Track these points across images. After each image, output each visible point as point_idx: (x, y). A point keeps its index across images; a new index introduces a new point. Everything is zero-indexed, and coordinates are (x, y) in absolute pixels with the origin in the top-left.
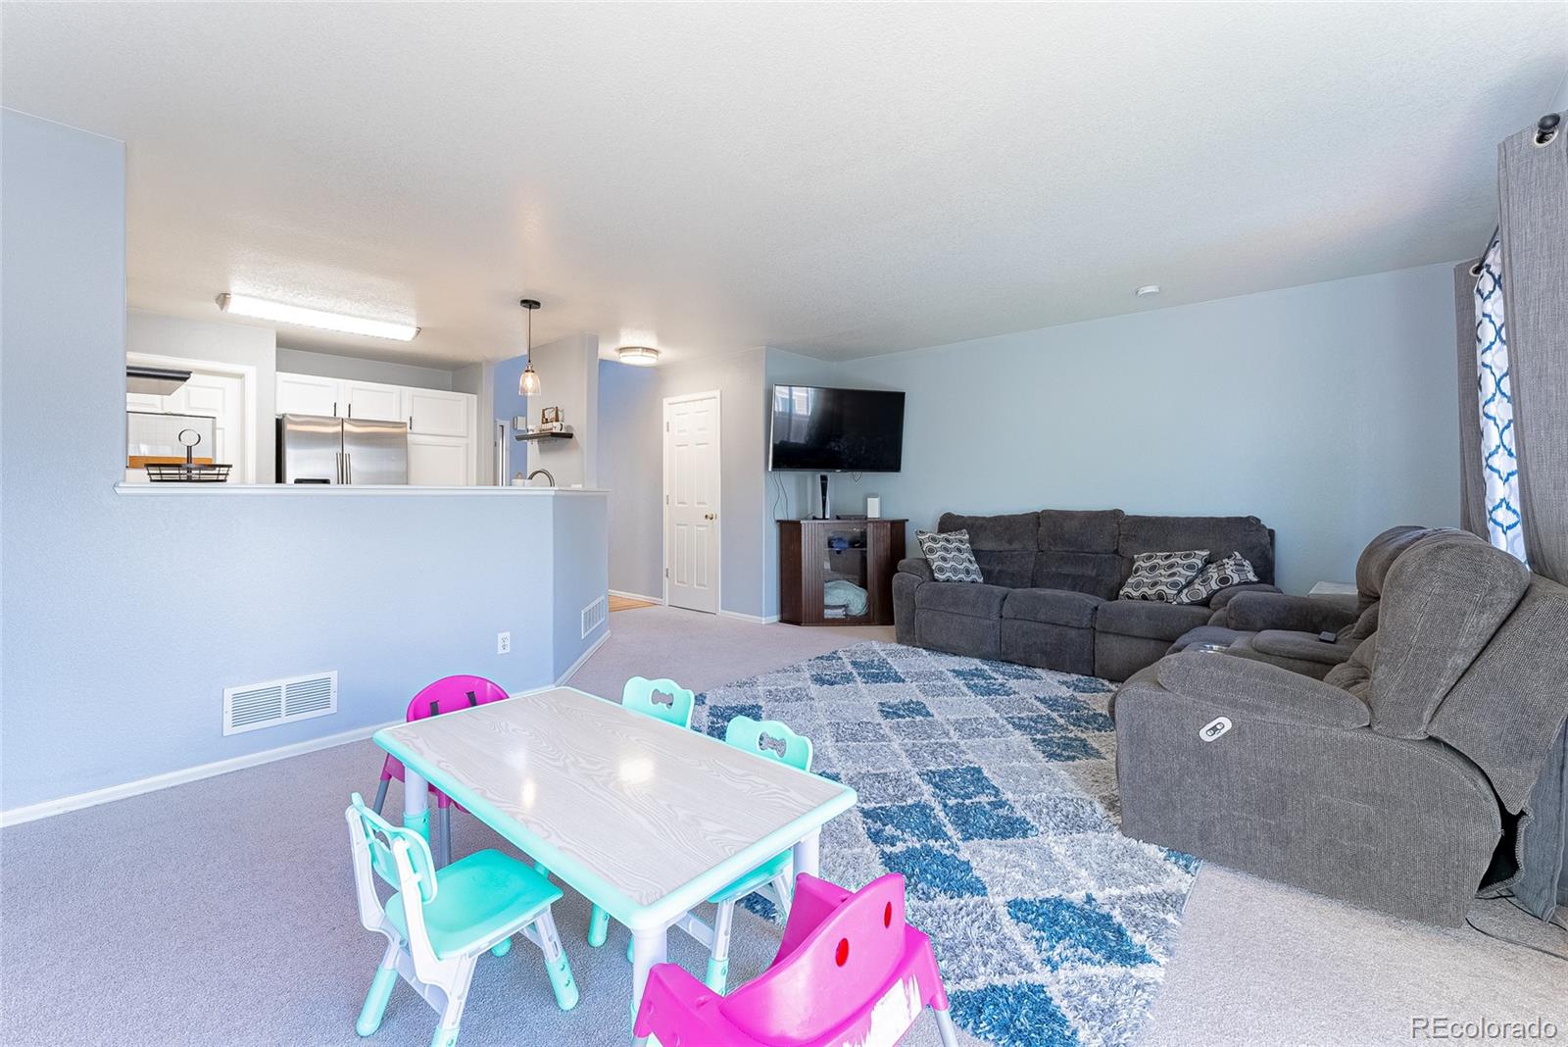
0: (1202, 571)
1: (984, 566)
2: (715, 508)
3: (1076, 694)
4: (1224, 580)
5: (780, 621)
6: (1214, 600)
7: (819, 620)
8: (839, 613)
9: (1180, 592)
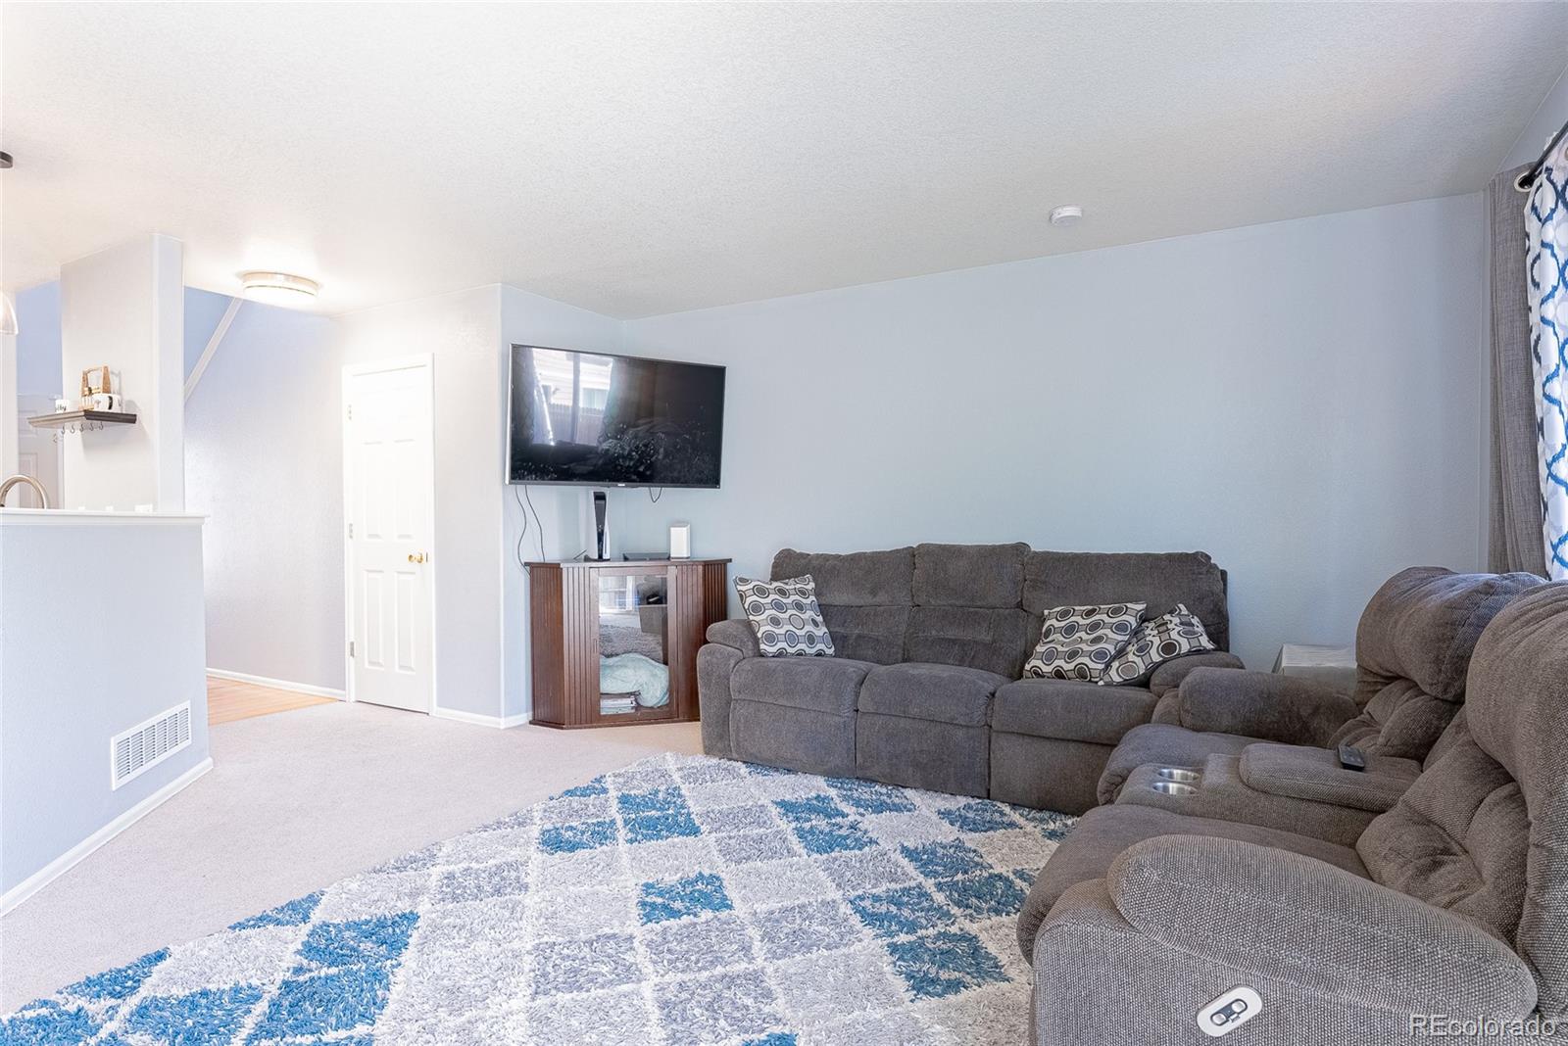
0: (1137, 633)
1: (837, 629)
2: (425, 543)
3: (963, 836)
4: (1169, 648)
5: (531, 723)
6: (1155, 680)
7: (590, 717)
8: (625, 705)
9: (1108, 666)
